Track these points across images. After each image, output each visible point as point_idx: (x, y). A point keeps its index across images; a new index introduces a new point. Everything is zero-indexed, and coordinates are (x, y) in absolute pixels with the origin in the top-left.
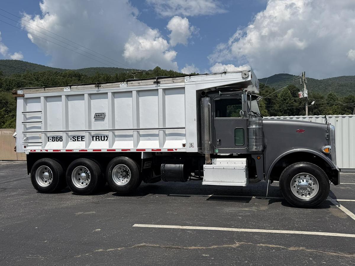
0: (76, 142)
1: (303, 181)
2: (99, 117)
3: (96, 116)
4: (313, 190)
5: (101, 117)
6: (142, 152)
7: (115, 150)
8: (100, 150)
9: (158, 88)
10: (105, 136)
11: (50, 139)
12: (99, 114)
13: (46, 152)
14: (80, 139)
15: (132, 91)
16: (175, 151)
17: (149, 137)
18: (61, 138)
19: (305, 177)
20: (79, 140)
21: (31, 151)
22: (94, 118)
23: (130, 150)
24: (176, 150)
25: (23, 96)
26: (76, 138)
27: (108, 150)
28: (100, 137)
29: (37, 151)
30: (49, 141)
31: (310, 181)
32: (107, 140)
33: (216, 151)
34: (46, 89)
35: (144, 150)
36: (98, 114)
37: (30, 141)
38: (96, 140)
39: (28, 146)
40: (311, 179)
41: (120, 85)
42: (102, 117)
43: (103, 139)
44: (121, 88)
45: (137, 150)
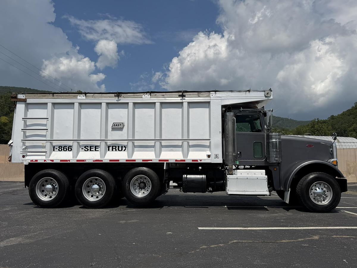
0: (89, 152)
1: (319, 189)
2: (117, 127)
3: (114, 126)
4: (327, 196)
5: (119, 126)
6: (165, 162)
7: (135, 160)
8: (118, 160)
9: (183, 101)
10: (123, 147)
11: (56, 149)
12: (118, 124)
13: (52, 162)
14: (94, 149)
15: (156, 102)
16: (199, 162)
17: (172, 148)
18: (70, 147)
19: (320, 185)
20: (92, 149)
21: (31, 161)
22: (112, 127)
23: (151, 160)
24: (201, 160)
25: (24, 101)
26: (89, 148)
27: (127, 160)
28: (117, 148)
29: (39, 162)
30: (54, 150)
31: (324, 189)
32: (125, 150)
33: (237, 163)
34: (54, 95)
35: (168, 161)
36: (116, 124)
37: (29, 150)
38: (112, 150)
39: (27, 155)
40: (325, 187)
41: (143, 96)
42: (121, 127)
43: (120, 149)
44: (143, 99)
45: (159, 161)
